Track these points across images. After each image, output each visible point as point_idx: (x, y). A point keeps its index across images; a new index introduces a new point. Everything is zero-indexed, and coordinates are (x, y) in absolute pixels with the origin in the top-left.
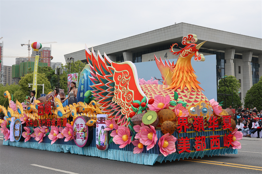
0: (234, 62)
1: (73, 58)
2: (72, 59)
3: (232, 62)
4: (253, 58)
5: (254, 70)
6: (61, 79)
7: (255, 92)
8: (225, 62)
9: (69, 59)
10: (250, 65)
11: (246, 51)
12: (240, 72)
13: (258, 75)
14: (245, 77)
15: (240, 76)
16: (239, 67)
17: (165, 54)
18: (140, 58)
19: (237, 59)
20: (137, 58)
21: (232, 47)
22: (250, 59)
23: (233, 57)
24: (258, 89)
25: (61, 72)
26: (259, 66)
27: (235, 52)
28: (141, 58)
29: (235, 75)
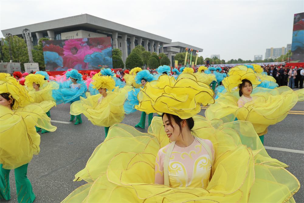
0: (118, 40)
1: (11, 33)
2: (10, 35)
3: (116, 40)
4: (127, 38)
5: (128, 45)
6: (3, 49)
7: (131, 59)
8: (113, 40)
9: (8, 34)
10: (126, 42)
11: (124, 34)
12: (121, 46)
13: (130, 48)
14: (124, 49)
15: (121, 49)
16: (120, 43)
17: (76, 33)
18: (59, 35)
19: (119, 39)
20: (57, 35)
21: (116, 31)
22: (126, 39)
23: (117, 37)
24: (132, 57)
25: (2, 44)
26: (130, 43)
27: (118, 34)
28: (61, 35)
29: (119, 48)
